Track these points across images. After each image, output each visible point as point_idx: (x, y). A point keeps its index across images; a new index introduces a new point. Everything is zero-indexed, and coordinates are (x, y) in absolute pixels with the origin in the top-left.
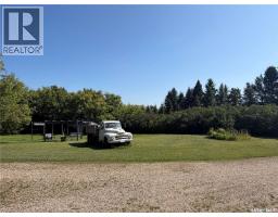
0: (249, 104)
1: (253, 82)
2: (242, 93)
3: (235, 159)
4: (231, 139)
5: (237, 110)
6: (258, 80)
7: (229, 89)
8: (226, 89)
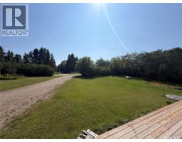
0: (25, 63)
1: (28, 53)
2: (22, 57)
3: (15, 88)
4: (14, 79)
5: (18, 65)
6: (30, 53)
7: (15, 54)
8: (12, 54)
